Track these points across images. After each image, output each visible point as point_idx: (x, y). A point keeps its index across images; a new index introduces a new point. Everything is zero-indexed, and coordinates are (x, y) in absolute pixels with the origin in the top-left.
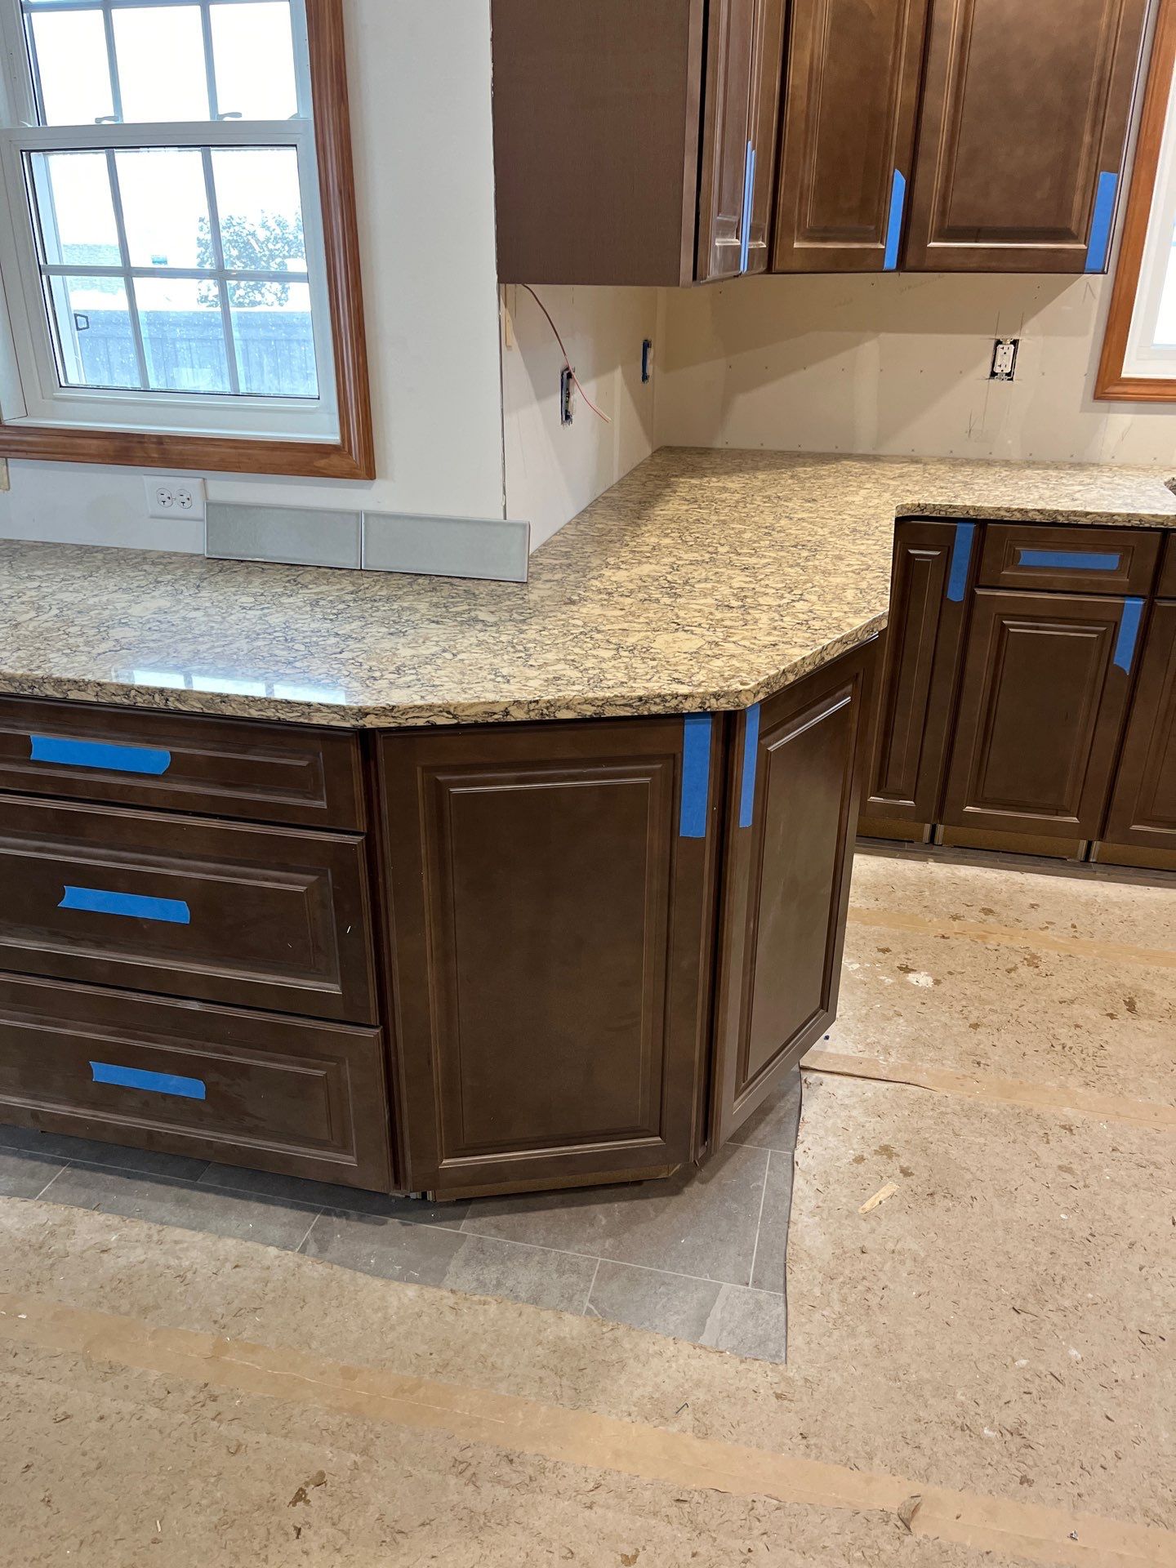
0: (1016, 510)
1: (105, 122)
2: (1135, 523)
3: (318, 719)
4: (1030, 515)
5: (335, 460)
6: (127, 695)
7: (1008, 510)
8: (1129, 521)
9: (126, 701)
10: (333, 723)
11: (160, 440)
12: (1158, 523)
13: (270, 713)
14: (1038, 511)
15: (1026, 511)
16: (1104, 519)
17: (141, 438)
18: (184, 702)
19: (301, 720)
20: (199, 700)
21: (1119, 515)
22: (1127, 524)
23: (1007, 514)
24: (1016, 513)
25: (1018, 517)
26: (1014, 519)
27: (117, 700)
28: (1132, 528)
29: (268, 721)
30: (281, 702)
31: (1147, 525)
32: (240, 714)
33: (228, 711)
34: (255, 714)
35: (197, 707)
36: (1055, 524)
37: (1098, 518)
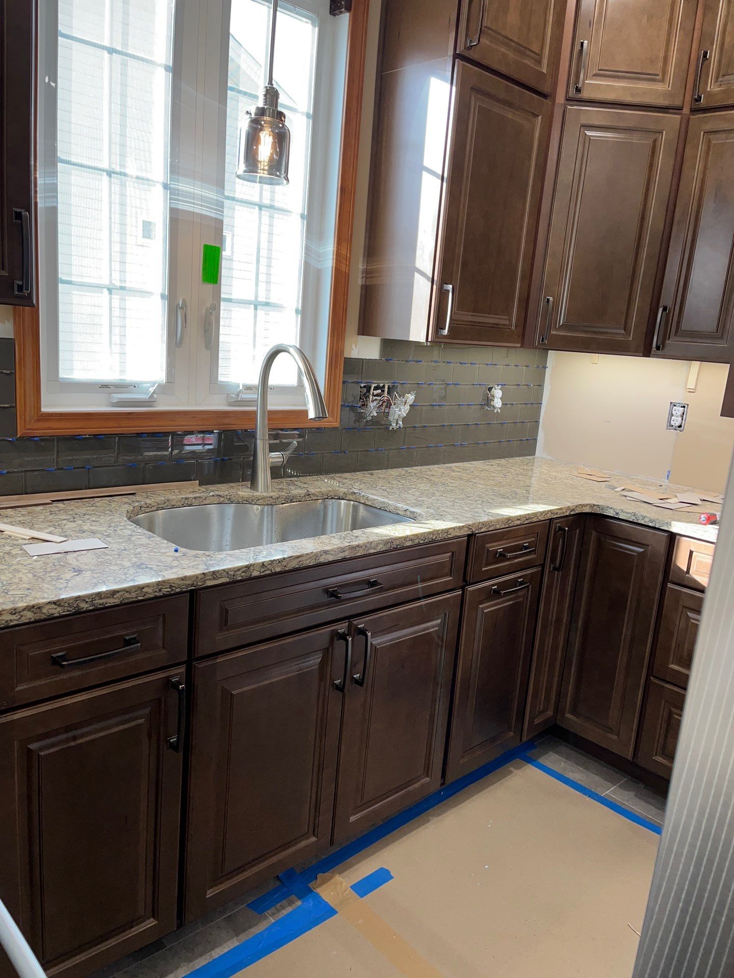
0: (24, 609)
2: (166, 590)
4: (44, 611)
7: (14, 611)
8: (160, 590)
12: (188, 585)
14: (54, 603)
15: (39, 607)
16: (134, 595)
21: (148, 585)
22: (158, 594)
23: (14, 617)
24: (25, 612)
25: (29, 616)
26: (24, 620)
28: (164, 596)
31: (178, 590)
36: (78, 612)
37: (127, 595)
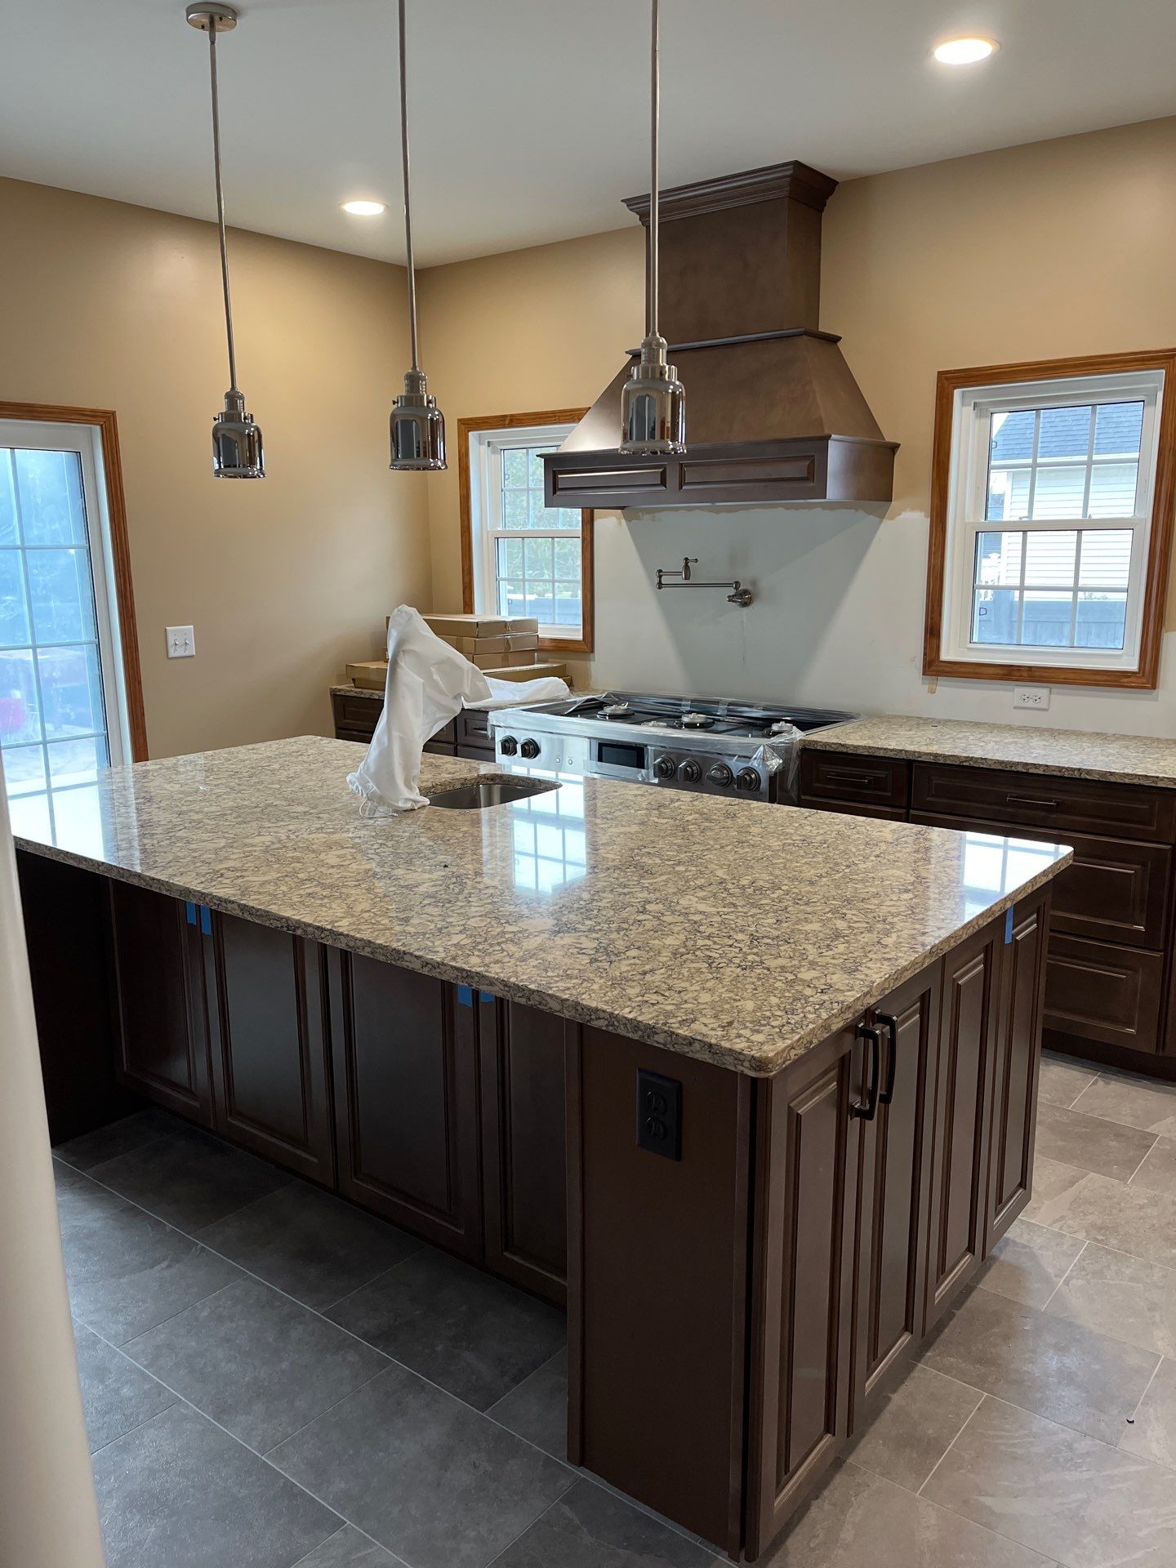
1: (1023, 519)
3: (1160, 784)
5: (1133, 679)
6: (1060, 771)
9: (1059, 774)
10: (1169, 786)
11: (1030, 668)
13: (1136, 781)
17: (1019, 668)
18: (1090, 775)
19: (1152, 784)
20: (1098, 774)
27: (1055, 773)
29: (1134, 785)
30: (1142, 776)
32: (1119, 781)
33: (1113, 779)
34: (1127, 781)
35: (1096, 777)
